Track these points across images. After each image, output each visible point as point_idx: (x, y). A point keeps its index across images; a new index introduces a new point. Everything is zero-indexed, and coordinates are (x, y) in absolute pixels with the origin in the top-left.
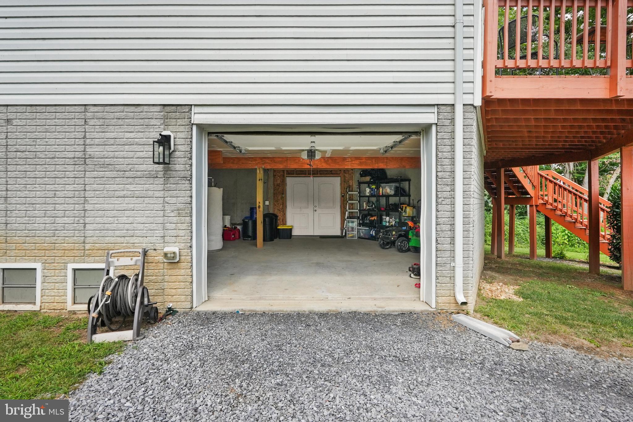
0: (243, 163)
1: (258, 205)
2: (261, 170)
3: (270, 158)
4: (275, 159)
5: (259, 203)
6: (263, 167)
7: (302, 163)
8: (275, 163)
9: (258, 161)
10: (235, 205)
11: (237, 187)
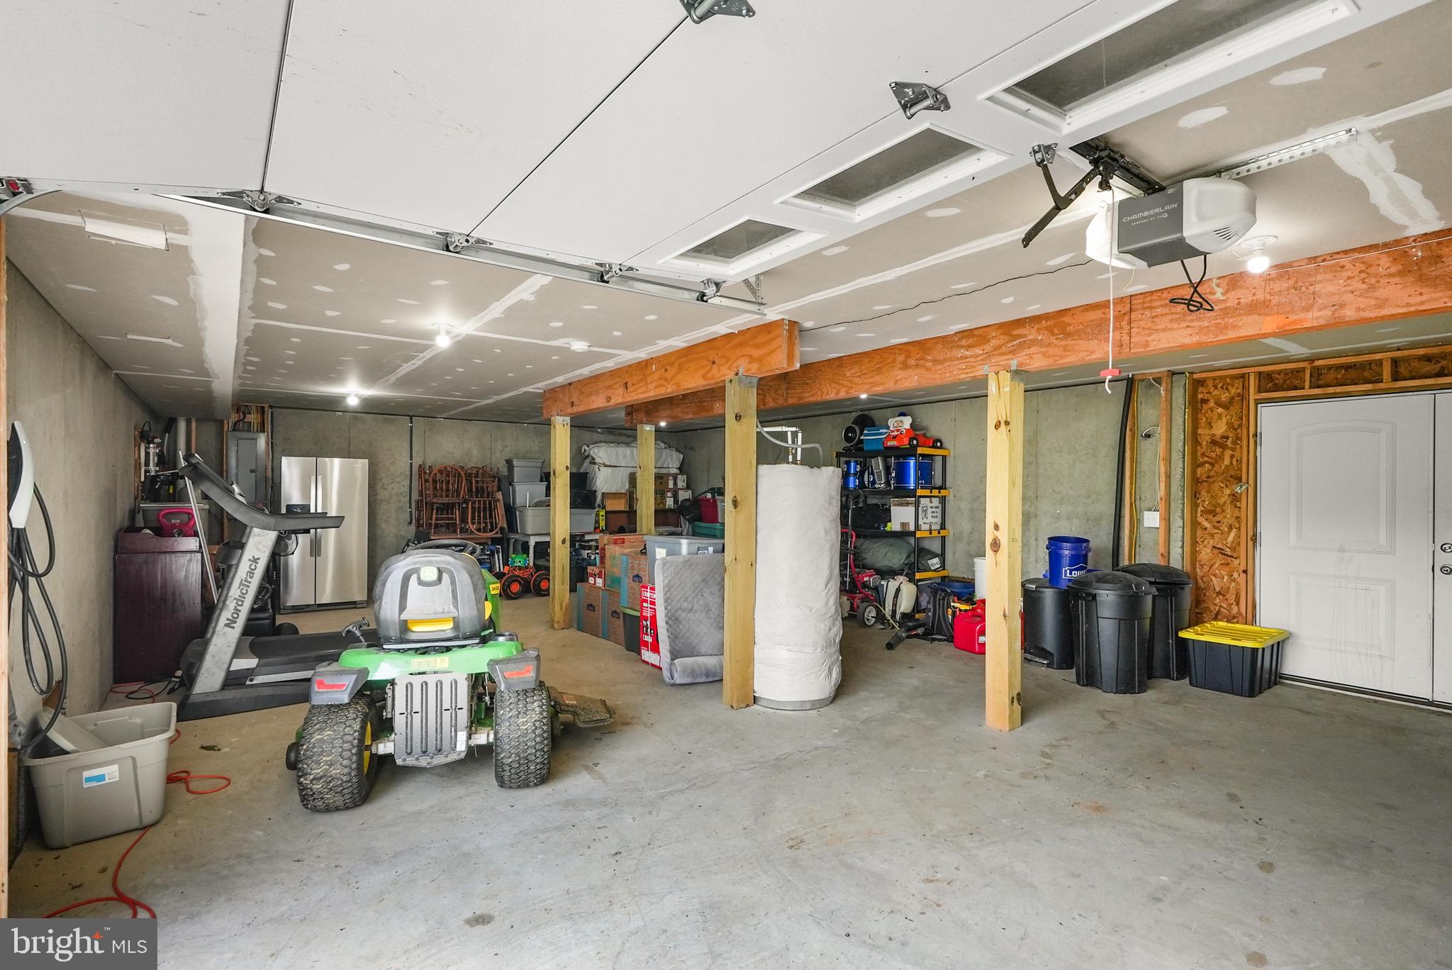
0: (935, 361)
1: (989, 541)
2: (1006, 377)
3: (1046, 316)
4: (1066, 319)
5: (996, 527)
6: (1014, 364)
7: (1226, 312)
8: (1068, 335)
9: (994, 343)
10: (1030, 523)
11: (1036, 457)
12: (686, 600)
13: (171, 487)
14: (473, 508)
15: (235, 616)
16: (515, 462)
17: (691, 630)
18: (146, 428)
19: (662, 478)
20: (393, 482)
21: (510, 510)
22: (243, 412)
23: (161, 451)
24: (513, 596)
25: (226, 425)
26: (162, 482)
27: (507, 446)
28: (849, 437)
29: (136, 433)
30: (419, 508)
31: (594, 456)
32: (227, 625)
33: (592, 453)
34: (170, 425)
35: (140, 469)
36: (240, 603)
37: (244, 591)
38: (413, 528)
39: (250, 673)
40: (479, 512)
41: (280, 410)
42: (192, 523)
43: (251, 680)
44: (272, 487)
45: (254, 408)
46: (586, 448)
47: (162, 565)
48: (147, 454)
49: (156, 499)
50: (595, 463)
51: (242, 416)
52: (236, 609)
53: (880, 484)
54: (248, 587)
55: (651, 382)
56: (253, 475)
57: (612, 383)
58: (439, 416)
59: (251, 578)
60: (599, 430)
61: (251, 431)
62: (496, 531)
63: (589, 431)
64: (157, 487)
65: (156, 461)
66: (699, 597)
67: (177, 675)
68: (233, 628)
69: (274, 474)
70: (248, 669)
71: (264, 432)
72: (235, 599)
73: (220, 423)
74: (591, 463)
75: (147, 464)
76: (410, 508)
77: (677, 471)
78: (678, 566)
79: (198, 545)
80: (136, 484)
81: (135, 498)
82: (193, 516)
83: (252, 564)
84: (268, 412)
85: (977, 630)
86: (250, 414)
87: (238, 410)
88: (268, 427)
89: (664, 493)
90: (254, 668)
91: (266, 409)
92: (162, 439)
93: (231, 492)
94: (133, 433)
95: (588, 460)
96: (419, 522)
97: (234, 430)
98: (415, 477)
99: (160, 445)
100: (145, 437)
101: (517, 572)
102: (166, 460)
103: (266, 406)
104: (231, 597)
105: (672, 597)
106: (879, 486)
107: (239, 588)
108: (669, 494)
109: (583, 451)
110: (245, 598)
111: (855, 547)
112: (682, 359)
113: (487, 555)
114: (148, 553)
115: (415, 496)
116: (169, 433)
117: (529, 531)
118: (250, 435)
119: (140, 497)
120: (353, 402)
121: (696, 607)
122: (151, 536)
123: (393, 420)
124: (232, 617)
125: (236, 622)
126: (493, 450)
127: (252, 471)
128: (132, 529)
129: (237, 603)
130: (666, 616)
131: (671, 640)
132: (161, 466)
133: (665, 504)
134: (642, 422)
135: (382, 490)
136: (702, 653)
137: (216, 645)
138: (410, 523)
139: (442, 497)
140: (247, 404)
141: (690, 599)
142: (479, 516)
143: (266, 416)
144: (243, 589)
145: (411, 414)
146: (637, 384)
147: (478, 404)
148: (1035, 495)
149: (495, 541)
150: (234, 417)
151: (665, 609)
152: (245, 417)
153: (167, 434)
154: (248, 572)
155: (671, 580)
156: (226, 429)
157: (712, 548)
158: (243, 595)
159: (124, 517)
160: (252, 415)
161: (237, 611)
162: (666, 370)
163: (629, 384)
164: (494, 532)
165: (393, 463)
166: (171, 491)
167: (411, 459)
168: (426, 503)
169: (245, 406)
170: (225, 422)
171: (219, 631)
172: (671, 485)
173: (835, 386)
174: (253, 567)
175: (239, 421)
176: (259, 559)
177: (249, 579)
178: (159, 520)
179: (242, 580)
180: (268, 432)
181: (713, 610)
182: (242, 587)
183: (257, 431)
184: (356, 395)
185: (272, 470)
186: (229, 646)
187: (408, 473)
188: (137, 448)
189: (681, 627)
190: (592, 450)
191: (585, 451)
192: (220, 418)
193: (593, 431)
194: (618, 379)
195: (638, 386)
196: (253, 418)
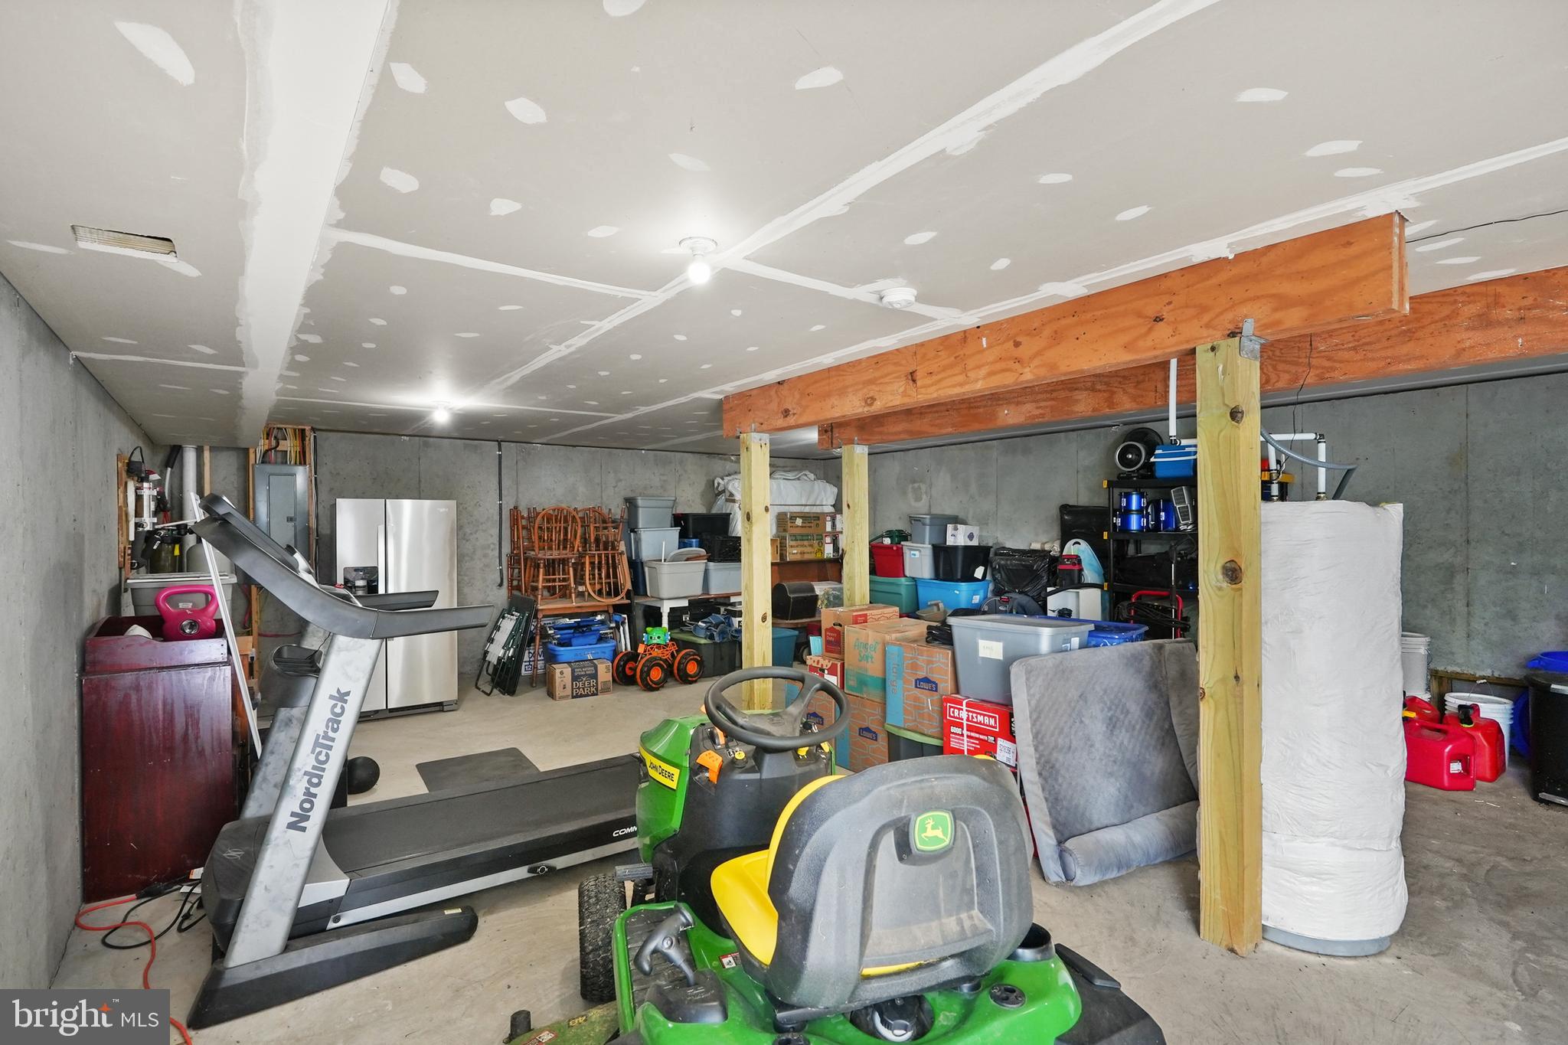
10: (1455, 581)
11: (1467, 484)
12: (1061, 731)
13: (177, 547)
14: (592, 564)
15: (307, 806)
16: (640, 502)
17: (1074, 783)
18: (137, 458)
19: (818, 518)
20: (477, 531)
21: (636, 567)
22: (275, 437)
23: (161, 494)
24: (654, 686)
25: (252, 456)
26: (163, 540)
27: (621, 480)
28: (1127, 459)
29: (120, 465)
30: (511, 566)
31: (734, 492)
32: (292, 826)
33: (730, 488)
34: (173, 456)
35: (127, 521)
36: (315, 780)
37: (322, 758)
38: (504, 592)
39: (333, 907)
40: (600, 569)
41: (324, 434)
42: (212, 608)
43: (337, 920)
44: (317, 540)
45: (290, 431)
46: (721, 481)
47: (164, 689)
48: (139, 499)
49: (154, 568)
50: (734, 501)
51: (274, 443)
52: (308, 793)
53: (1187, 525)
54: (330, 748)
55: (979, 367)
56: (291, 524)
57: (877, 374)
58: (537, 442)
59: (335, 730)
60: (732, 458)
61: (286, 463)
62: (622, 595)
63: (721, 459)
64: (155, 547)
65: (153, 508)
66: (1078, 724)
67: (192, 877)
68: (304, 829)
69: (320, 522)
70: (331, 901)
71: (305, 464)
72: (306, 773)
73: (245, 451)
74: (727, 500)
75: (139, 513)
76: (500, 564)
77: (832, 510)
78: (1048, 674)
79: (226, 651)
80: (122, 546)
81: (120, 569)
82: (213, 596)
83: (335, 706)
84: (310, 437)
85: (1446, 754)
86: (286, 439)
87: (268, 435)
88: (310, 457)
89: (822, 539)
90: (342, 898)
91: (307, 433)
92: (162, 474)
93: (293, 567)
94: (113, 466)
95: (722, 498)
96: (512, 584)
97: (263, 462)
98: (506, 525)
99: (159, 484)
100: (134, 471)
101: (656, 653)
102: (168, 506)
103: (307, 428)
104: (300, 770)
105: (1044, 728)
106: (1185, 527)
107: (313, 752)
108: (828, 540)
109: (716, 485)
110: (323, 770)
111: (1183, 619)
112: (1063, 322)
113: (612, 628)
114: (140, 670)
115: (507, 549)
116: (172, 468)
117: (664, 594)
118: (285, 469)
119: (128, 565)
120: (441, 418)
121: (1075, 743)
122: (145, 640)
123: (476, 447)
124: (302, 808)
125: (307, 818)
126: (604, 486)
127: (290, 519)
128: (115, 626)
129: (309, 782)
130: (1037, 763)
131: (1050, 804)
132: (161, 515)
133: (822, 553)
134: (851, 442)
135: (464, 542)
136: (1097, 824)
137: (272, 867)
138: (501, 585)
139: (552, 549)
140: (281, 426)
141: (1066, 730)
142: (600, 575)
143: (307, 442)
144: (320, 753)
145: (501, 438)
146: (939, 373)
147: (606, 421)
148: (1465, 538)
149: (618, 609)
150: (263, 445)
151: (1036, 750)
152: (278, 444)
153: (169, 469)
154: (330, 720)
155: (1039, 701)
156: (252, 461)
157: (1078, 639)
158: (320, 765)
159: (99, 605)
160: (288, 441)
161: (310, 796)
162: (1017, 344)
163: (919, 375)
164: (619, 597)
165: (477, 505)
166: (177, 552)
167: (500, 499)
168: (526, 559)
169: (278, 428)
170: (251, 451)
171: (276, 838)
172: (829, 528)
173: (1287, 367)
174: (338, 710)
175: (270, 450)
176: (348, 694)
177: (331, 734)
178: (157, 605)
179: (318, 736)
180: (310, 464)
181: (1097, 745)
182: (318, 750)
183: (296, 463)
184: (445, 408)
185: (317, 517)
186: (297, 865)
187: (497, 518)
188: (121, 489)
189: (1060, 780)
190: (731, 484)
191: (719, 484)
192: (244, 446)
193: (725, 460)
194: (891, 368)
195: (940, 376)
196: (289, 445)
